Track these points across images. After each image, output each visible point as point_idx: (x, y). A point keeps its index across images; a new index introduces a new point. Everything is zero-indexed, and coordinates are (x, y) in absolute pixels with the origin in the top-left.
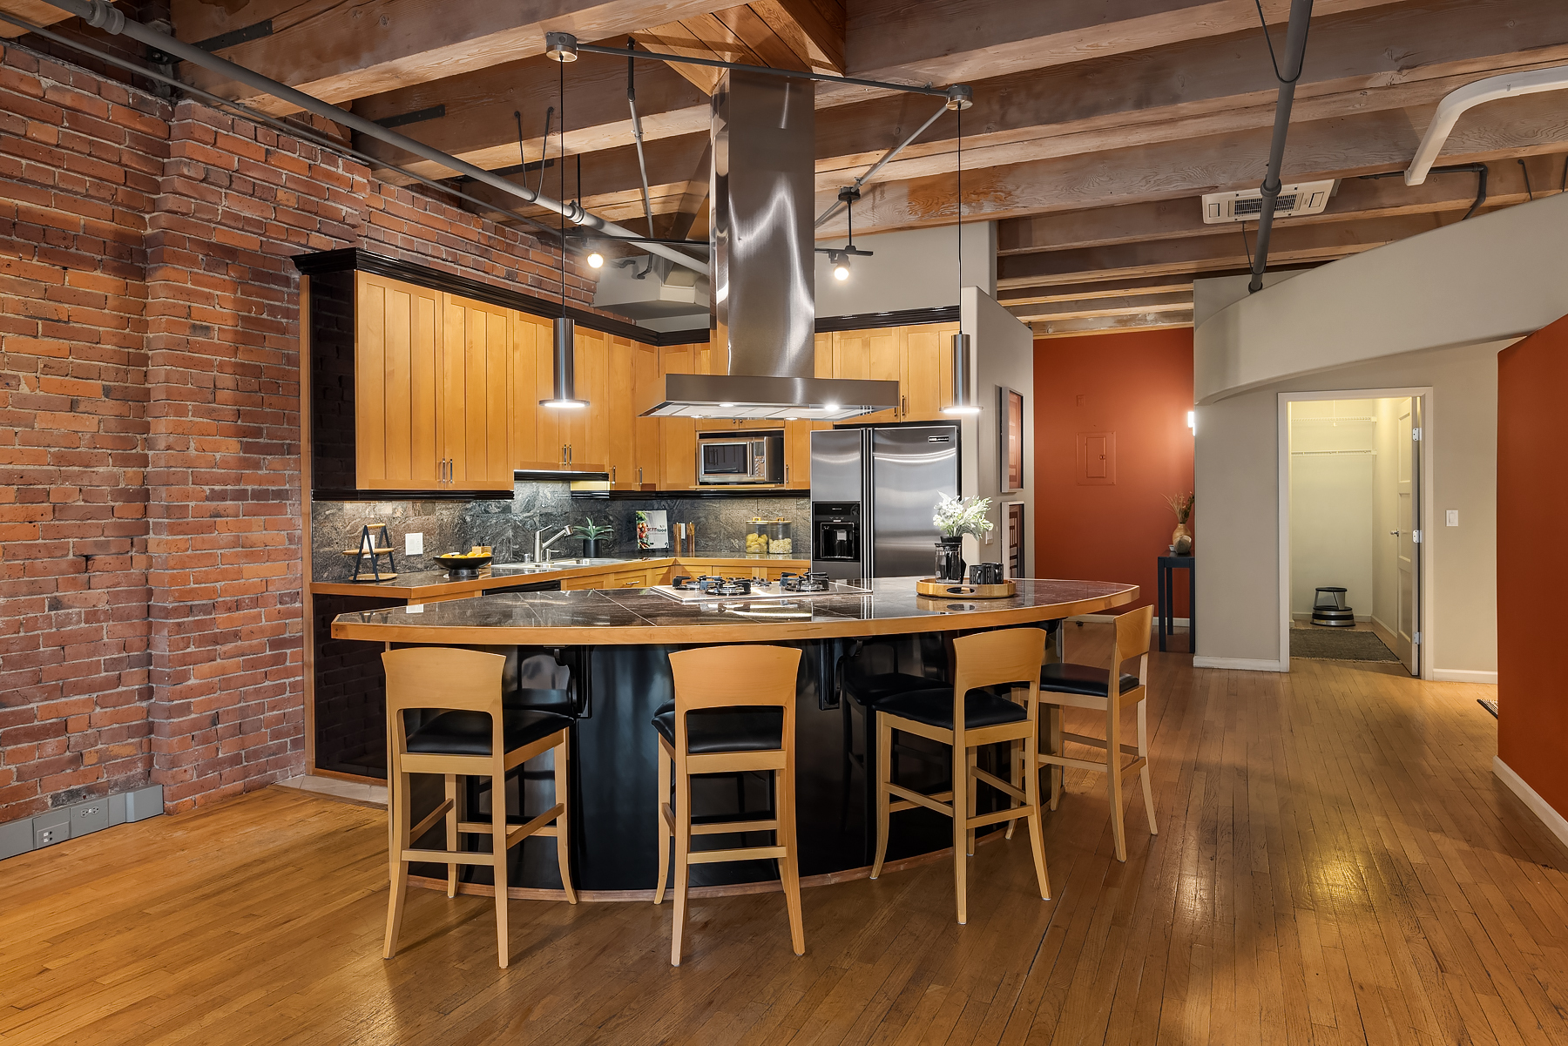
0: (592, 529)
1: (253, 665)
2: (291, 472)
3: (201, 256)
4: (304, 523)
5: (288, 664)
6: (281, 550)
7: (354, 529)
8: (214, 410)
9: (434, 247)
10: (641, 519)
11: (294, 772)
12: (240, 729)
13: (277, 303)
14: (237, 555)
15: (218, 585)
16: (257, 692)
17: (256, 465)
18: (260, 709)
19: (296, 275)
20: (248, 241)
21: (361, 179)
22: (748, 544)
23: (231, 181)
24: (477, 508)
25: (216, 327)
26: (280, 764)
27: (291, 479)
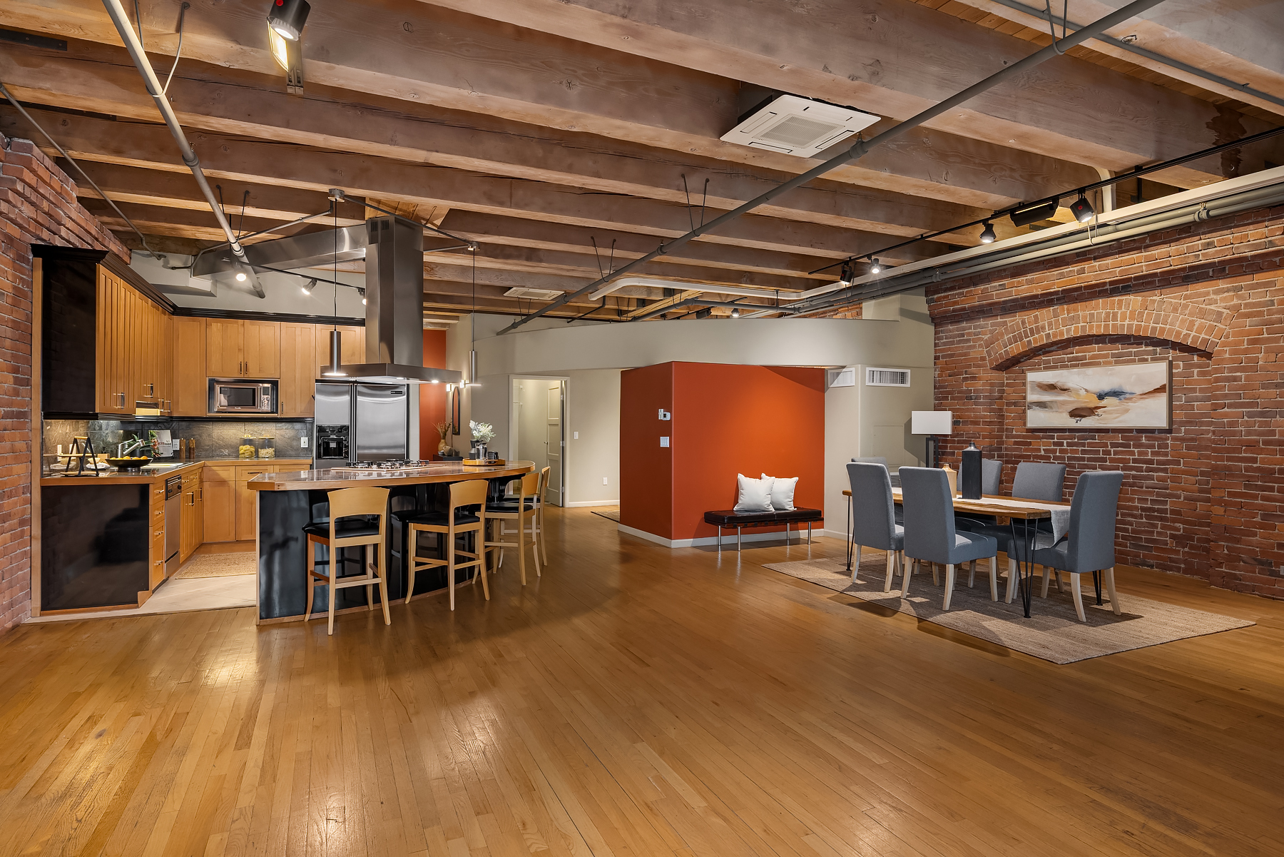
1: (14, 537)
2: (28, 399)
4: (33, 435)
5: (24, 537)
6: (25, 455)
10: (152, 436)
13: (24, 277)
14: (11, 457)
16: (15, 558)
17: (18, 394)
18: (16, 569)
19: (31, 257)
22: (241, 452)
24: (92, 427)
26: (23, 610)
27: (28, 404)
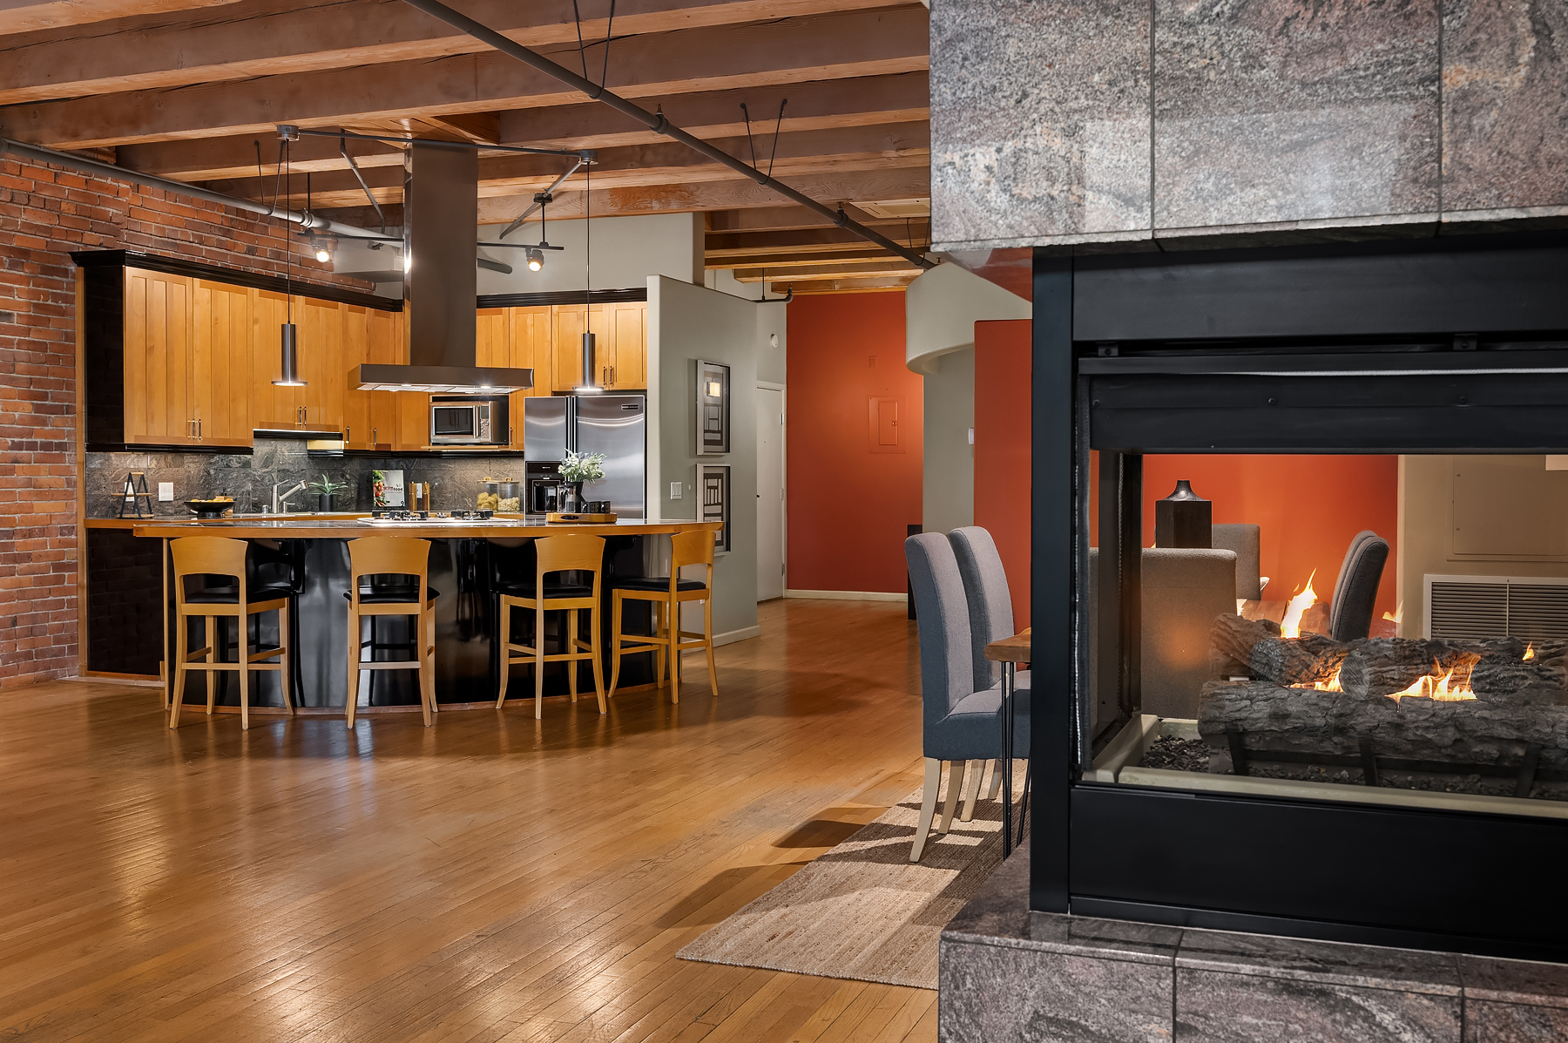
0: (328, 485)
1: (40, 582)
2: (69, 429)
3: (5, 258)
4: (79, 470)
5: (66, 584)
6: (62, 491)
7: (118, 477)
8: (14, 378)
9: (182, 232)
10: (378, 478)
11: (70, 673)
12: (31, 632)
13: (58, 291)
14: (30, 492)
15: (17, 516)
16: (44, 604)
17: (44, 423)
18: (46, 618)
19: (73, 268)
20: (37, 242)
21: (125, 186)
22: (479, 502)
23: (29, 200)
24: (220, 463)
25: (15, 313)
26: (61, 664)
27: (69, 434)
